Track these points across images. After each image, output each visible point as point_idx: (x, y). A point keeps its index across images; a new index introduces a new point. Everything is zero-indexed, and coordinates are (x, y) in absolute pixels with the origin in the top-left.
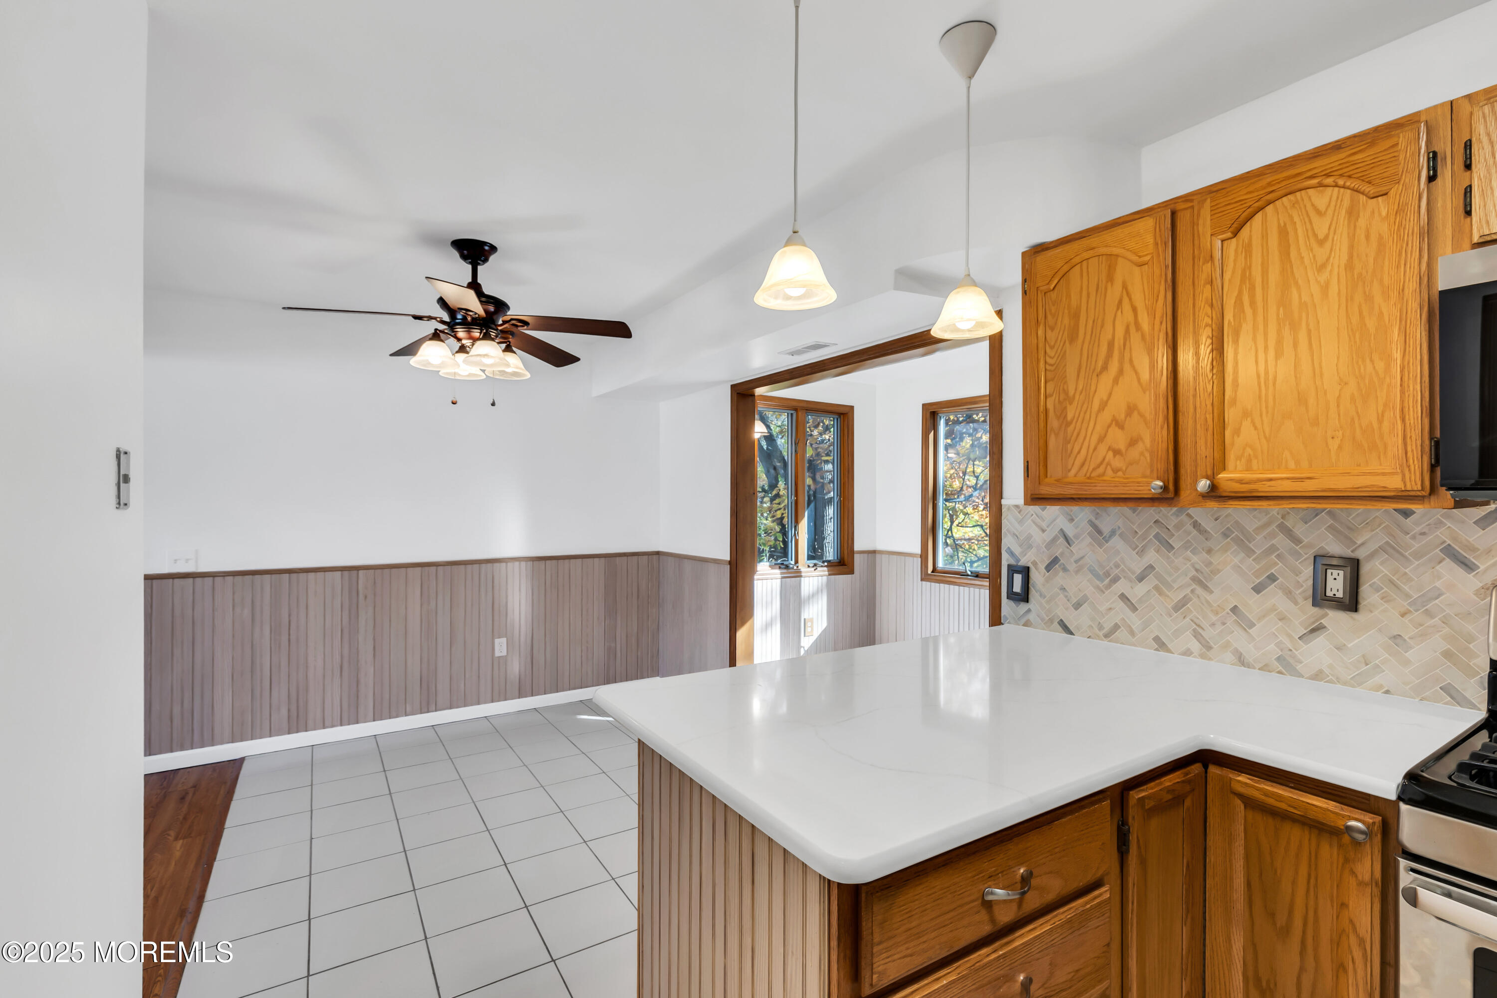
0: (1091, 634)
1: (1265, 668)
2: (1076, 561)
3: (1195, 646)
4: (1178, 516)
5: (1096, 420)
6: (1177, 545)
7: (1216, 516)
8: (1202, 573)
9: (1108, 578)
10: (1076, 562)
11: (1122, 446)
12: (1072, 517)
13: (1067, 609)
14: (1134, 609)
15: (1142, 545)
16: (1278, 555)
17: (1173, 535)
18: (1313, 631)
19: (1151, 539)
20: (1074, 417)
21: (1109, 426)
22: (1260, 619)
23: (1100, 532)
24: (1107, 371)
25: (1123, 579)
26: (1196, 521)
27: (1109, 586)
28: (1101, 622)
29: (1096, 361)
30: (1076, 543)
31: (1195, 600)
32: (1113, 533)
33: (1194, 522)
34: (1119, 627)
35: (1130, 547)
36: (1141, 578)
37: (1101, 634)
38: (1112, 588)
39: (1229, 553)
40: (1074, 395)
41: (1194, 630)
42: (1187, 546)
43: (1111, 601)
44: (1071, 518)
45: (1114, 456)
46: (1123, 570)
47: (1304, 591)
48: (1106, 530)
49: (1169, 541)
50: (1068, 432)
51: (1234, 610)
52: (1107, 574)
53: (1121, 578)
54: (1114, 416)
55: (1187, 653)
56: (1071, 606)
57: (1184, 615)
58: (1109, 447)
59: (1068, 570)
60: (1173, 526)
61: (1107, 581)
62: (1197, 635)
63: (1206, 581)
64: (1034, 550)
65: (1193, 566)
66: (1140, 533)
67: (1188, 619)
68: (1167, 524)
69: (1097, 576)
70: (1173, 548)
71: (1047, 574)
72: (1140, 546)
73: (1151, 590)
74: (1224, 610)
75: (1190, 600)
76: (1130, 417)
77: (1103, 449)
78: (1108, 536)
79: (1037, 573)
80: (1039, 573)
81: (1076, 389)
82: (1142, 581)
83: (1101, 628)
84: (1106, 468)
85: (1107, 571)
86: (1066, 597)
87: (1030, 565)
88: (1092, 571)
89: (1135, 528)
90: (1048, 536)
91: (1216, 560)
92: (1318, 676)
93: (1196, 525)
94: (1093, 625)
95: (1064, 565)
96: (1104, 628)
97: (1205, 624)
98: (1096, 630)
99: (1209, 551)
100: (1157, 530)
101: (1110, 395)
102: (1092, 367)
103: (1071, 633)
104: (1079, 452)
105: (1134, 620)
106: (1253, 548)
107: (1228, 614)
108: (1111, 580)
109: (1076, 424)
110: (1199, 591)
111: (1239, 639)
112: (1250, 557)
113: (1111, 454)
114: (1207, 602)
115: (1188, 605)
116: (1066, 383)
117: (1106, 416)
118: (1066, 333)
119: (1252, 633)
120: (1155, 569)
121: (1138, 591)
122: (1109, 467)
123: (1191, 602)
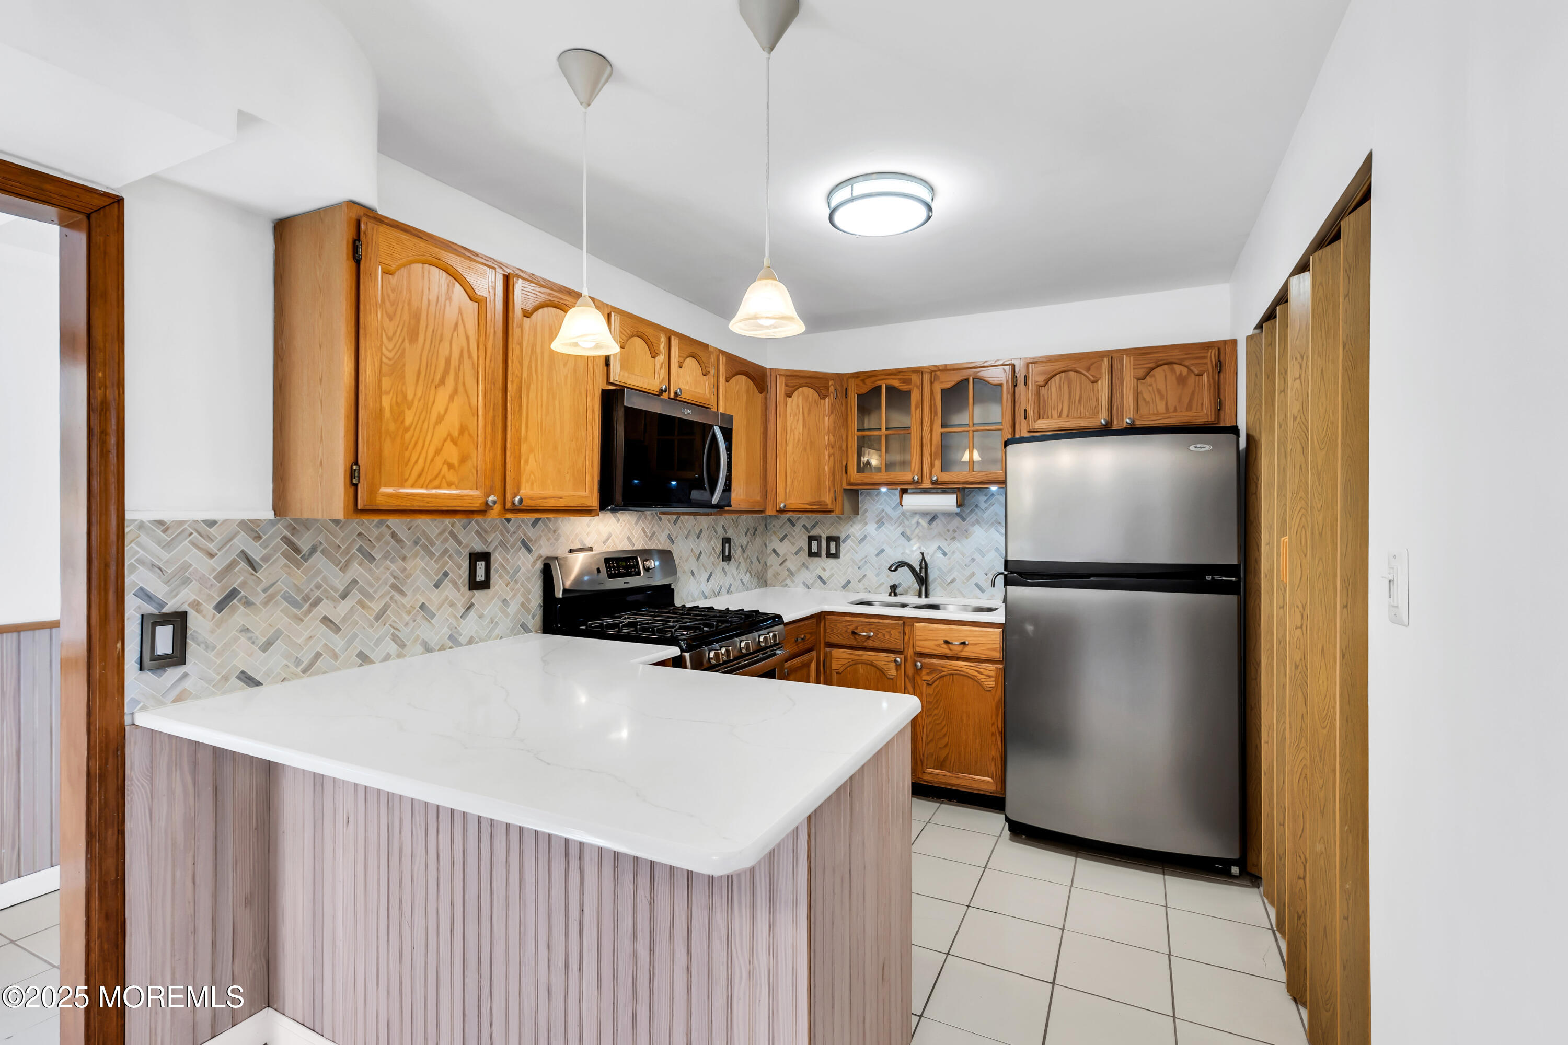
0: (285, 676)
1: (442, 648)
2: (265, 589)
3: (393, 648)
4: (378, 527)
5: (434, 431)
6: (377, 557)
7: (409, 526)
8: (399, 579)
9: (307, 603)
10: (265, 591)
11: (455, 461)
12: (259, 534)
13: (250, 655)
14: (337, 629)
15: (345, 560)
16: (449, 555)
17: (375, 547)
18: (468, 608)
19: (355, 552)
20: (412, 423)
21: (445, 440)
22: (439, 609)
23: (297, 550)
24: (445, 385)
25: (325, 600)
26: (394, 532)
27: (309, 611)
28: (299, 656)
29: (435, 372)
30: (265, 566)
31: (393, 605)
32: (313, 550)
33: (392, 533)
34: (321, 655)
35: (333, 563)
36: (344, 596)
37: (299, 670)
38: (313, 613)
39: (418, 559)
40: (413, 400)
41: (393, 634)
42: (386, 556)
43: (311, 629)
44: (256, 535)
45: (449, 469)
46: (326, 590)
47: (464, 581)
48: (305, 549)
49: (371, 553)
50: (406, 438)
51: (423, 606)
52: (306, 598)
53: (323, 600)
54: (449, 431)
55: (387, 658)
56: (257, 648)
57: (383, 623)
58: (445, 461)
59: (253, 604)
60: (375, 538)
61: (307, 606)
62: (395, 638)
63: (401, 586)
64: (194, 584)
65: (392, 574)
66: (343, 548)
67: (387, 625)
68: (369, 536)
69: (296, 604)
70: (375, 559)
71: (218, 615)
72: (344, 561)
73: (354, 605)
74: (415, 608)
75: (389, 606)
76: (463, 435)
77: (439, 461)
78: (307, 554)
79: (199, 617)
80: (204, 616)
81: (415, 395)
82: (346, 598)
83: (298, 662)
84: (441, 481)
85: (306, 594)
86: (250, 639)
87: (185, 608)
88: (287, 598)
89: (337, 542)
90: (218, 564)
91: (409, 565)
92: (470, 642)
93: (394, 535)
94: (289, 664)
95: (246, 597)
96: (303, 662)
97: (401, 626)
98: (293, 668)
99: (404, 559)
100: (361, 543)
101: (446, 410)
102: (431, 378)
103: (258, 684)
104: (416, 462)
105: (338, 642)
106: (434, 551)
107: (418, 611)
108: (311, 605)
109: (414, 431)
110: (397, 596)
111: (426, 631)
112: (432, 559)
113: (445, 468)
114: (403, 605)
115: (388, 612)
116: (404, 384)
117: (442, 431)
118: (405, 329)
119: (433, 623)
120: (358, 583)
121: (339, 611)
122: (444, 480)
123: (390, 609)
